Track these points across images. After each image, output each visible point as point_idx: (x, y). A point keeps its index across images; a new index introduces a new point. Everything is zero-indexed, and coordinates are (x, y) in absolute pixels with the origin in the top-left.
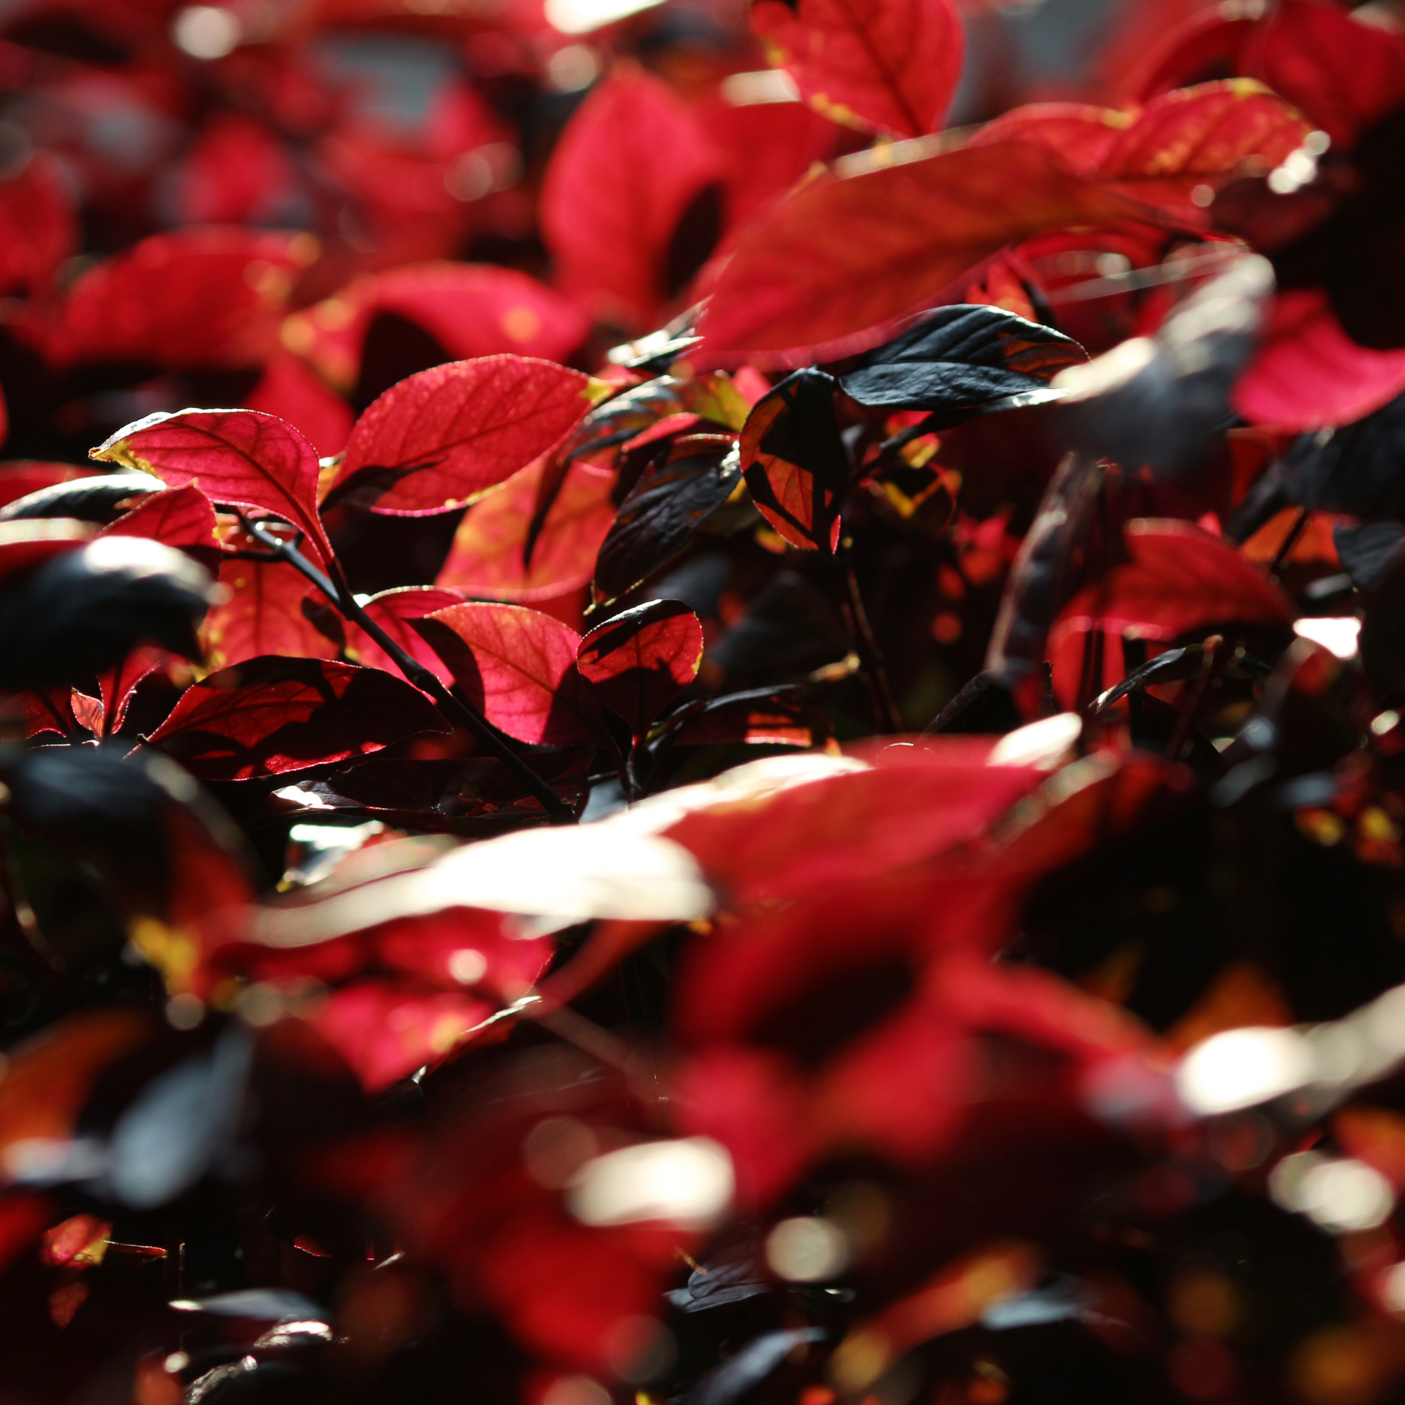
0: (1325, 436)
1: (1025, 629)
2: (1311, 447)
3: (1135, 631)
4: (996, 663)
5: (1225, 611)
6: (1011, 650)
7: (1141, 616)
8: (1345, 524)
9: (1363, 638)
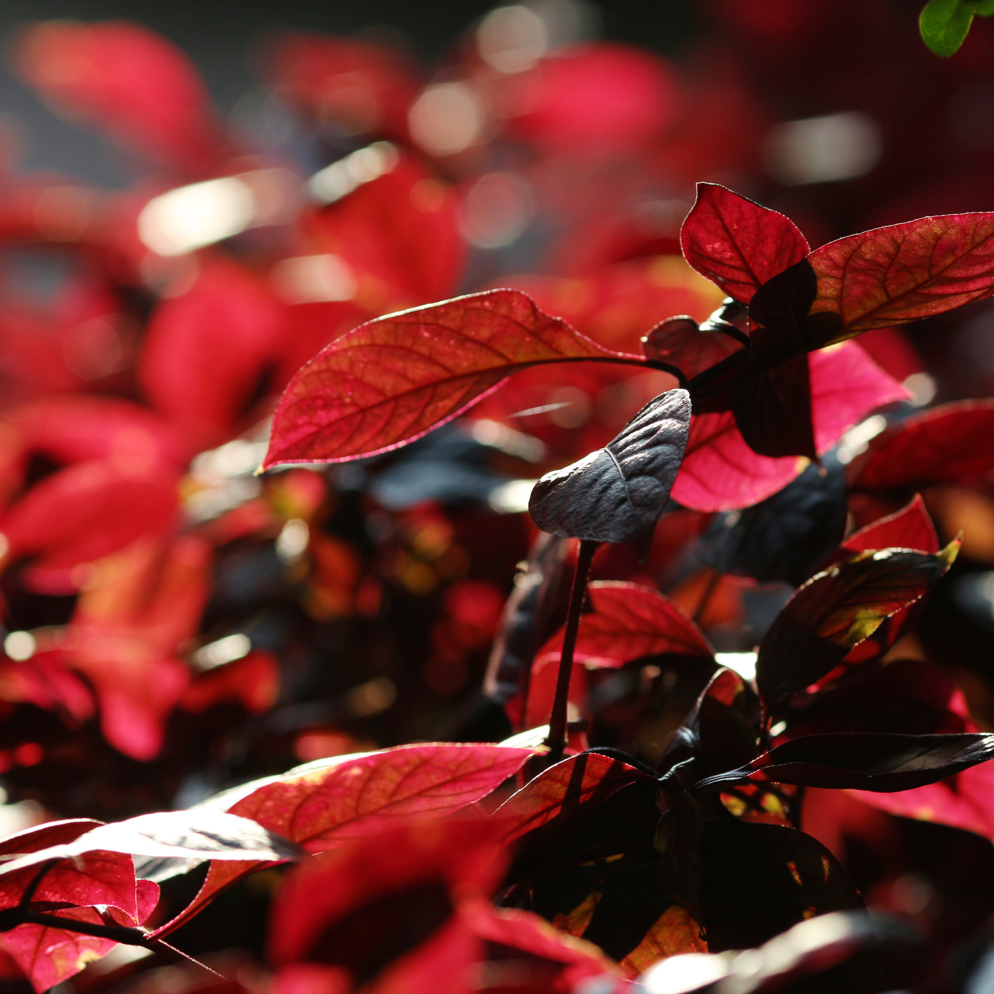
0: (732, 520)
1: (512, 662)
2: (722, 529)
3: (594, 663)
4: (491, 686)
5: (661, 647)
6: (503, 676)
7: (599, 651)
8: (747, 583)
9: (760, 666)
